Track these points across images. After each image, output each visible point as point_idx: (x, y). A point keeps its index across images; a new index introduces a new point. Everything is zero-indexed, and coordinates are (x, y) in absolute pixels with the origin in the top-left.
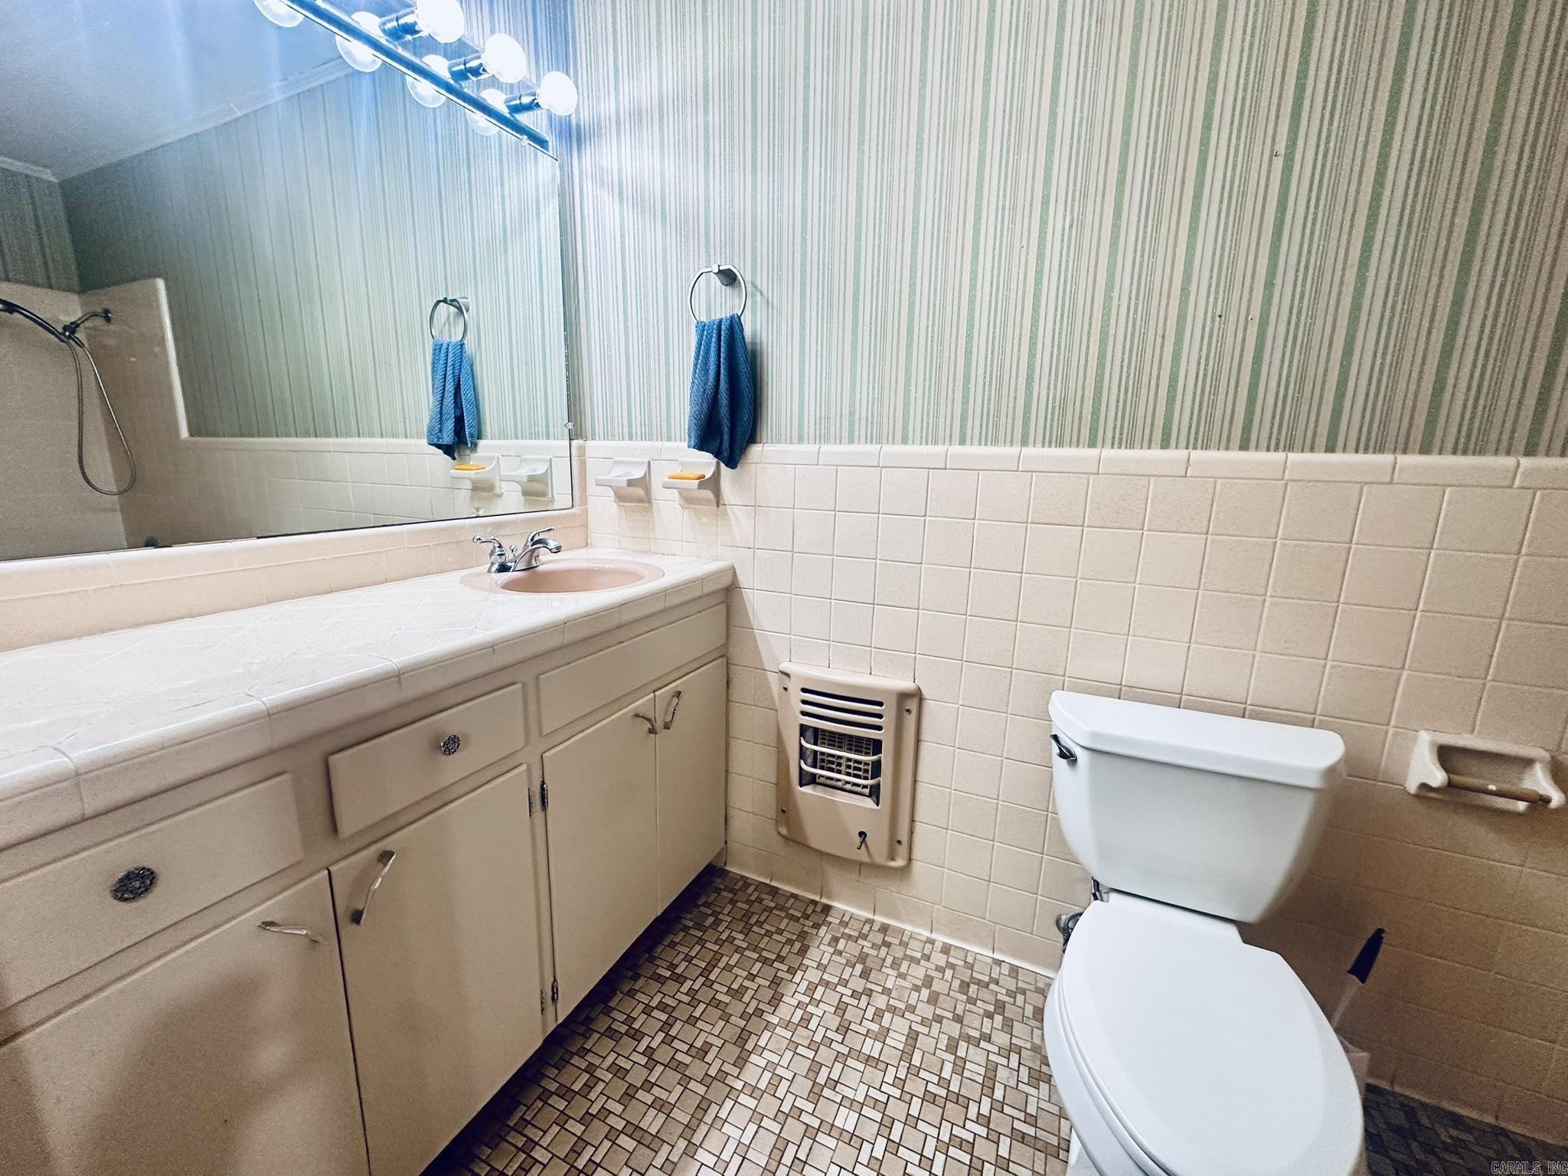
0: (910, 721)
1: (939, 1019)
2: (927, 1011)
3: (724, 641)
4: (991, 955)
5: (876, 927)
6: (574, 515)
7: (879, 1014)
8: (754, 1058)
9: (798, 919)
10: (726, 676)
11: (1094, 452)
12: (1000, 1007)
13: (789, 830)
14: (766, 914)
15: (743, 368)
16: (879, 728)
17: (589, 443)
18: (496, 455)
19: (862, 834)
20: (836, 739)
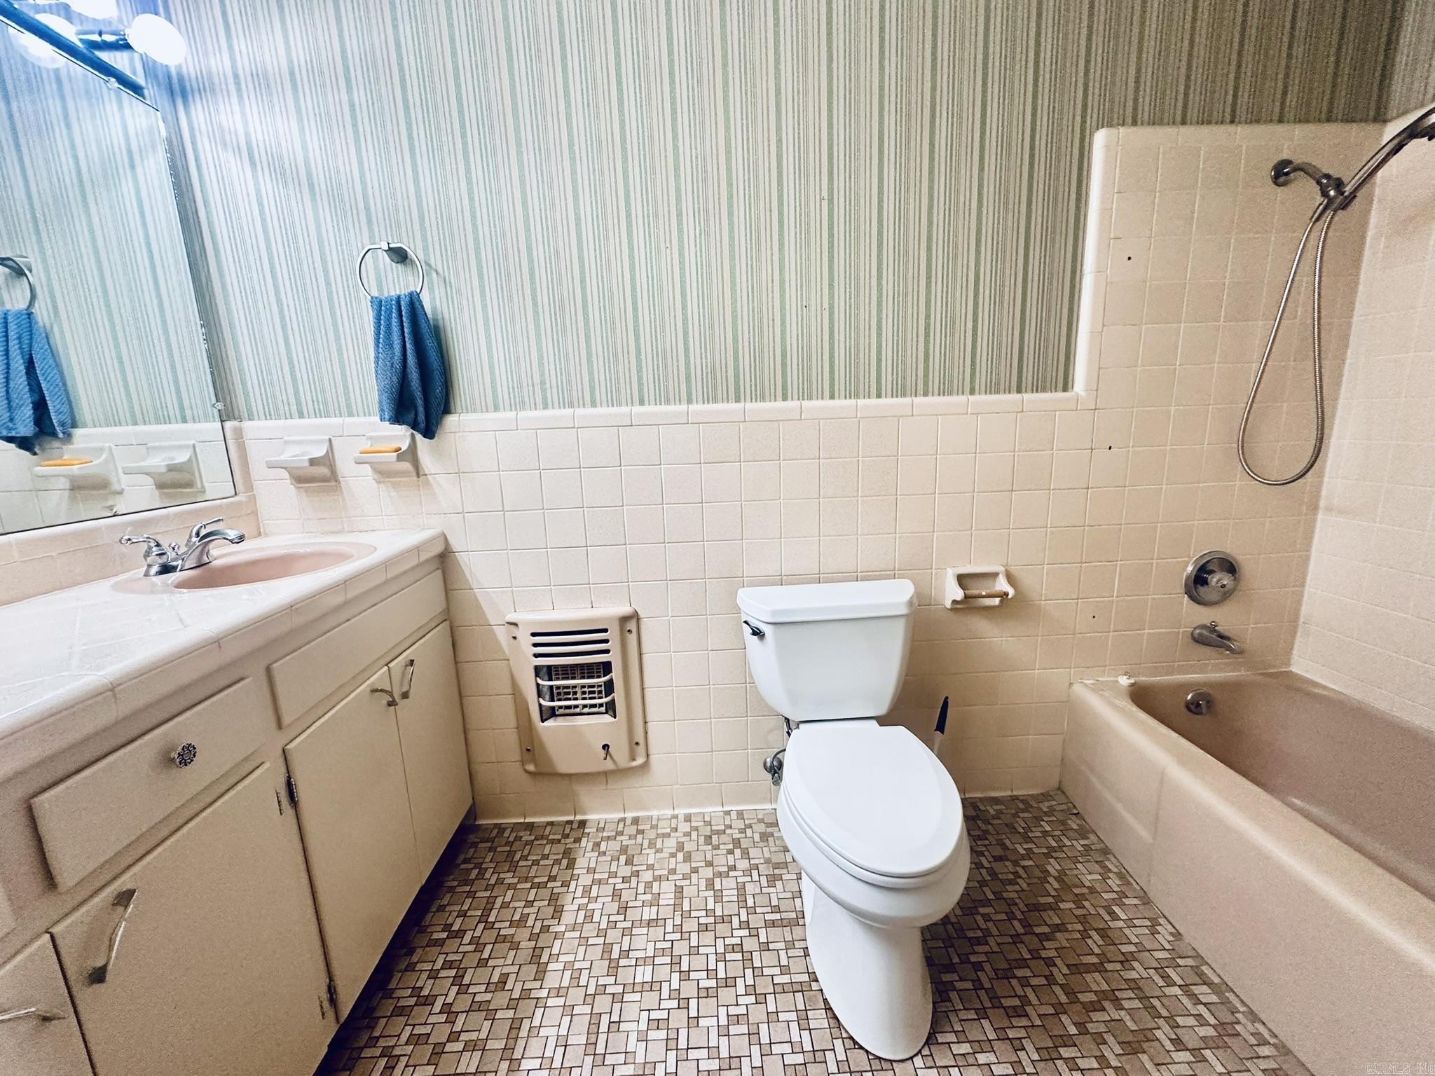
0: (632, 638)
1: (695, 870)
2: (685, 868)
3: (444, 605)
4: (721, 809)
5: (628, 822)
6: (240, 503)
7: (648, 885)
8: (551, 967)
9: (559, 841)
10: (450, 639)
11: (740, 405)
12: (737, 843)
13: (536, 766)
14: (528, 847)
15: (430, 343)
16: (607, 651)
17: (246, 425)
18: (107, 445)
19: (606, 747)
20: (569, 671)
